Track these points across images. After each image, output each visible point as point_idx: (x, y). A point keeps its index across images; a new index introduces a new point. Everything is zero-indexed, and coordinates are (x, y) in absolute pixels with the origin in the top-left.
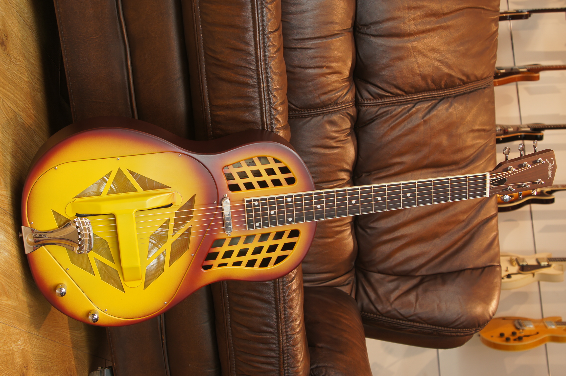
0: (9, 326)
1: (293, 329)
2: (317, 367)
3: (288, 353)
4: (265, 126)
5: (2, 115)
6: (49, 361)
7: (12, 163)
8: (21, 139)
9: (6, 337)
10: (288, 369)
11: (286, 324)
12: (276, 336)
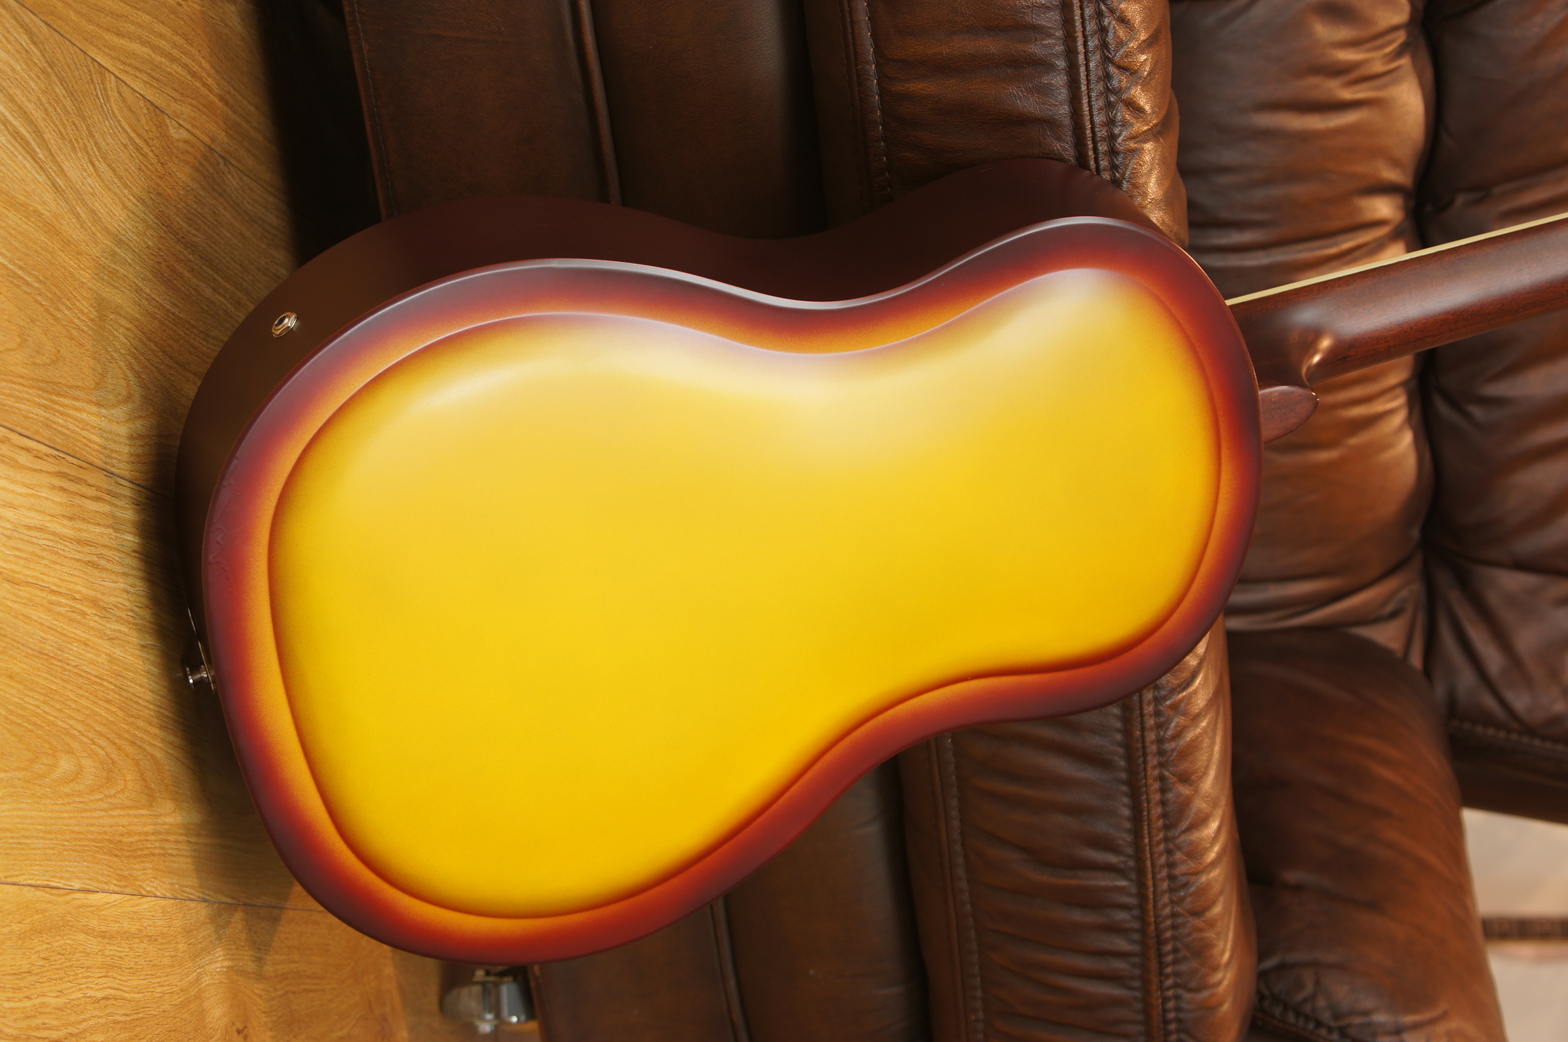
1: (1195, 853)
2: (1282, 967)
3: (1174, 938)
4: (1085, 133)
7: (161, 305)
10: (1177, 997)
11: (1166, 839)
12: (1131, 880)
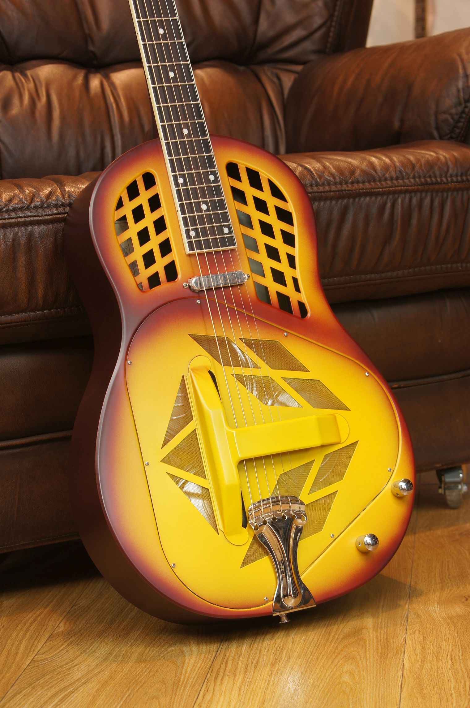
0: (408, 625)
1: (386, 168)
2: (438, 129)
3: (424, 177)
4: (61, 217)
5: (63, 653)
6: (446, 566)
8: (94, 625)
9: (426, 628)
10: (451, 176)
11: (380, 181)
12: (398, 197)
